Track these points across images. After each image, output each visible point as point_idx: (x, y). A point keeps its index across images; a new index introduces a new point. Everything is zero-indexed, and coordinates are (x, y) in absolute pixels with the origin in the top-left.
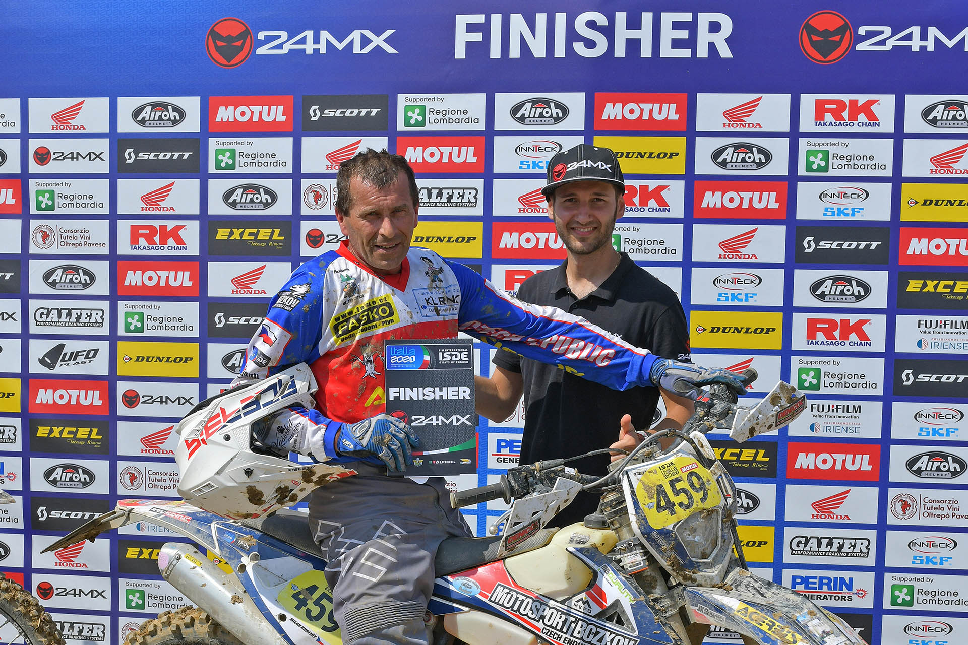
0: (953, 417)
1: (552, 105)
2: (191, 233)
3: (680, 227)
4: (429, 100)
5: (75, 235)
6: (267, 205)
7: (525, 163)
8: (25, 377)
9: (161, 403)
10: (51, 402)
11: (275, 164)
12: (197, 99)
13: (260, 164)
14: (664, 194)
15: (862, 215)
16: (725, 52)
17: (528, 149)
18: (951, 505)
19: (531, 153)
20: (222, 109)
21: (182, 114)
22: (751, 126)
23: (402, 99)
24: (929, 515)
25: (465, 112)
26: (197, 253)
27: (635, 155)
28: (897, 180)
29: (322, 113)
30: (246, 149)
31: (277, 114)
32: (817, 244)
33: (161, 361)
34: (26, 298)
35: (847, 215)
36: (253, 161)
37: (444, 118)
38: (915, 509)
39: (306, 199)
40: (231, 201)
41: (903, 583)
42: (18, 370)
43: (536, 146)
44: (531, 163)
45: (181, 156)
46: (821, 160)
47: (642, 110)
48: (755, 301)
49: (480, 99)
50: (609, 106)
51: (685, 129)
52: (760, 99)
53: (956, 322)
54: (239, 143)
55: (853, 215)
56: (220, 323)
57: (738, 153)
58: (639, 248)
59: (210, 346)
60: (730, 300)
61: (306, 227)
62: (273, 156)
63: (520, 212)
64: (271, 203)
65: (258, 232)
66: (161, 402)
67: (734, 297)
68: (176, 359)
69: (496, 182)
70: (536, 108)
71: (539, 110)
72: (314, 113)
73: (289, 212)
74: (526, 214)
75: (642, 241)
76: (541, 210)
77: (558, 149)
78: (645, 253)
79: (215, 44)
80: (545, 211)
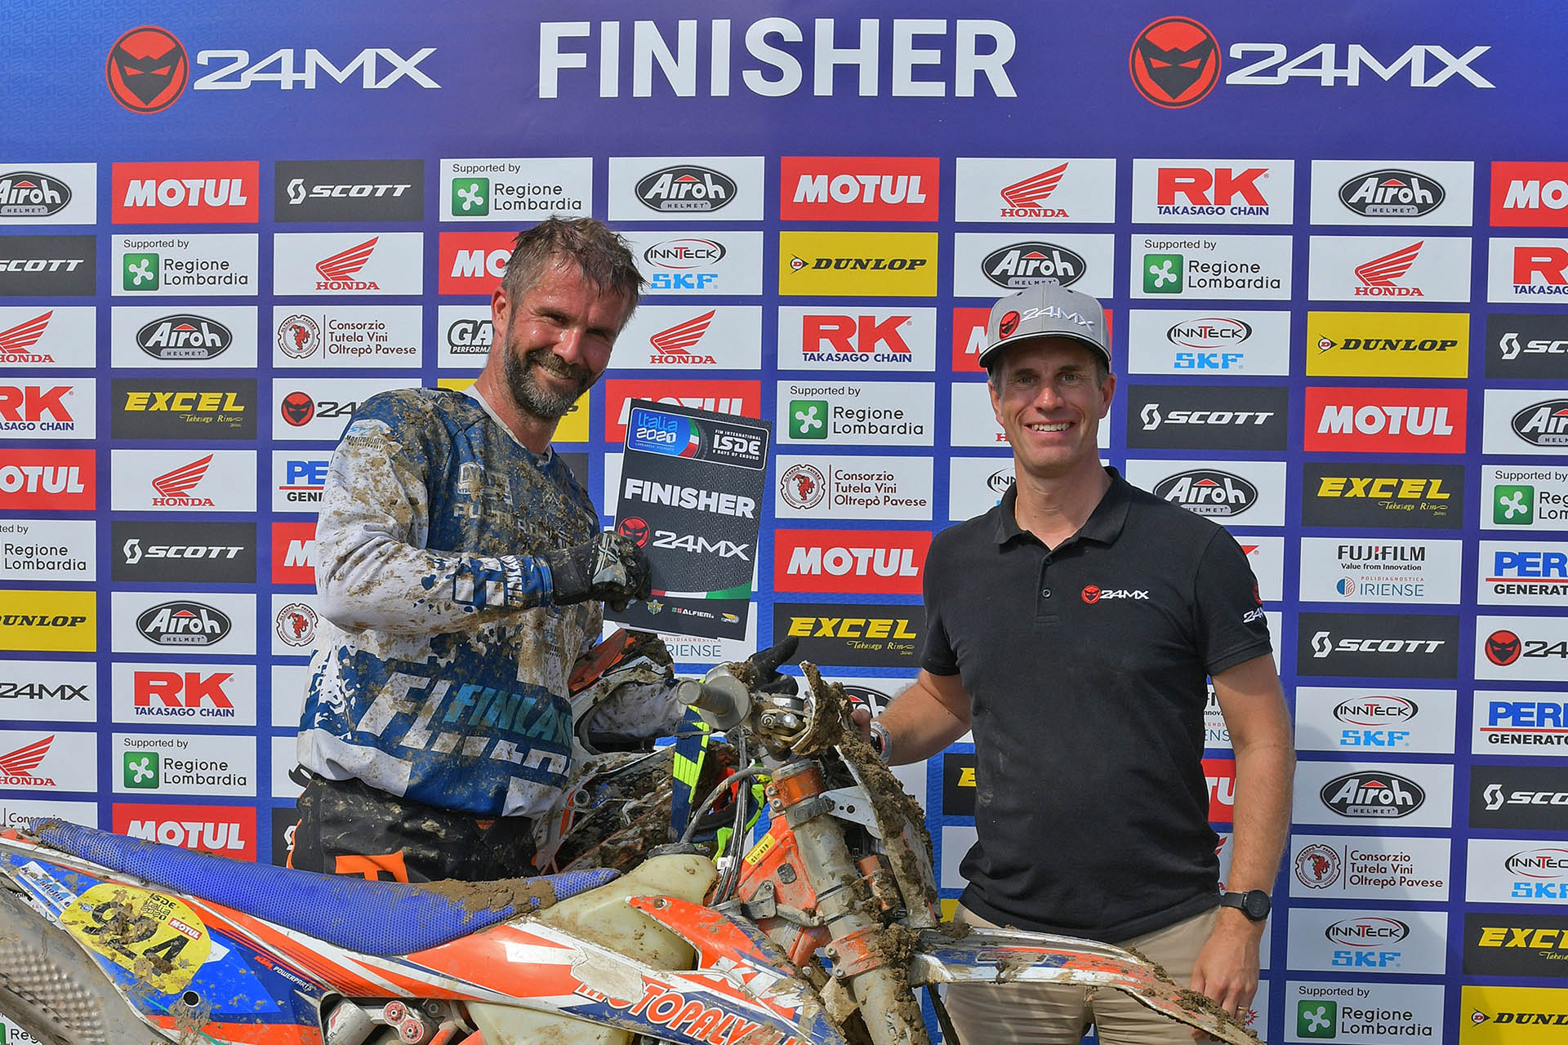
0: (1400, 712)
1: (707, 177)
2: (82, 400)
3: (930, 388)
4: (493, 168)
6: (213, 351)
7: (661, 278)
9: (32, 697)
11: (228, 280)
12: (91, 169)
13: (201, 280)
14: (901, 330)
15: (1241, 367)
16: (1003, 88)
17: (668, 254)
18: (1398, 863)
19: (671, 260)
20: (135, 185)
21: (65, 193)
22: (1049, 213)
23: (447, 166)
24: (1361, 880)
25: (557, 190)
26: (91, 435)
27: (852, 264)
28: (1300, 306)
29: (309, 191)
30: (177, 254)
31: (230, 193)
32: (1164, 416)
33: (30, 623)
35: (1215, 366)
36: (189, 275)
37: (520, 200)
38: (1336, 871)
39: (281, 341)
40: (150, 343)
41: (1318, 998)
43: (681, 249)
44: (671, 278)
45: (63, 267)
46: (1169, 272)
47: (862, 187)
50: (805, 179)
51: (936, 219)
52: (1063, 167)
53: (1402, 548)
54: (165, 244)
55: (1225, 365)
56: (133, 556)
57: (1028, 260)
58: (860, 424)
59: (117, 597)
61: (282, 389)
62: (224, 266)
63: (653, 362)
64: (219, 348)
65: (199, 398)
66: (32, 695)
68: (56, 619)
70: (680, 184)
71: (685, 187)
72: (296, 192)
73: (252, 362)
74: (665, 366)
75: (864, 412)
76: (690, 359)
77: (718, 253)
78: (870, 432)
79: (123, 71)
80: (697, 360)
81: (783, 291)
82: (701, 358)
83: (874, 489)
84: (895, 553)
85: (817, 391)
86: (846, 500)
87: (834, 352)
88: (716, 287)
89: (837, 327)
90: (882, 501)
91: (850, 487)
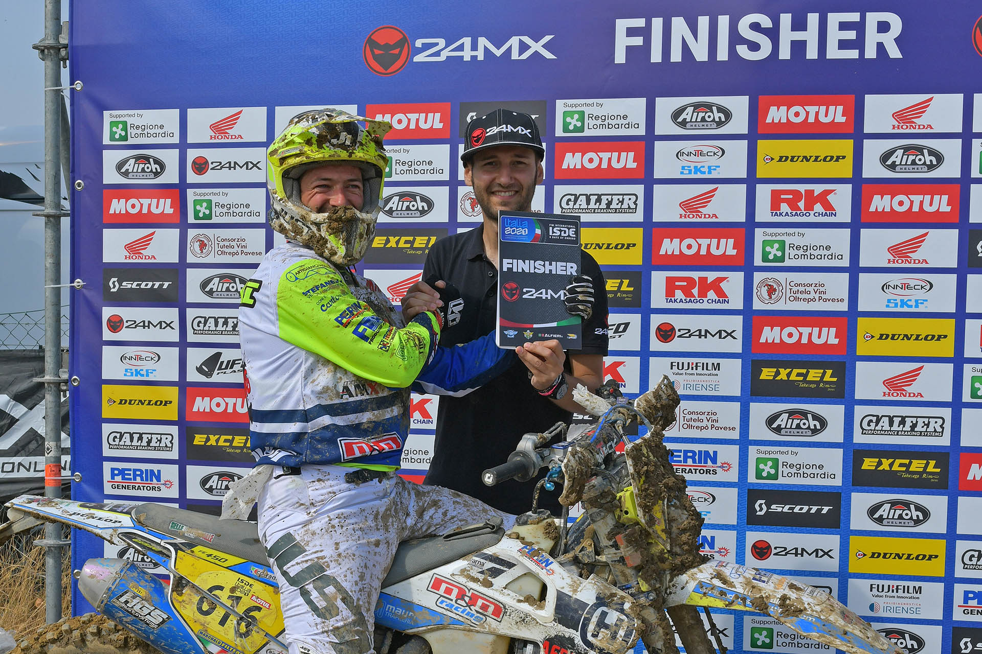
1: (714, 109)
4: (587, 105)
5: (232, 244)
6: (423, 212)
8: (183, 385)
10: (208, 410)
11: (432, 172)
12: (355, 108)
13: (416, 172)
14: (830, 198)
16: (894, 53)
17: (689, 154)
19: (692, 158)
22: (921, 127)
23: (560, 104)
25: (625, 117)
27: (801, 159)
30: (403, 157)
31: (434, 121)
34: (183, 306)
36: (410, 169)
37: (603, 123)
39: (463, 207)
40: (387, 208)
42: (176, 378)
43: (698, 151)
44: (692, 168)
47: (808, 113)
48: (926, 307)
49: (640, 103)
50: (773, 109)
51: (852, 132)
52: (930, 100)
54: (396, 151)
57: (908, 155)
58: (805, 254)
60: (899, 306)
62: (430, 163)
63: (681, 218)
64: (427, 211)
65: (414, 239)
67: (903, 303)
69: (656, 187)
70: (698, 113)
71: (701, 115)
73: (445, 218)
74: (688, 220)
75: (807, 246)
76: (703, 216)
77: (720, 153)
78: (811, 258)
79: (372, 51)
80: (707, 216)
81: (760, 175)
82: (709, 215)
83: (812, 292)
84: (825, 330)
85: (779, 234)
86: (795, 299)
87: (789, 211)
88: (719, 173)
89: (791, 197)
90: (817, 300)
91: (798, 291)
